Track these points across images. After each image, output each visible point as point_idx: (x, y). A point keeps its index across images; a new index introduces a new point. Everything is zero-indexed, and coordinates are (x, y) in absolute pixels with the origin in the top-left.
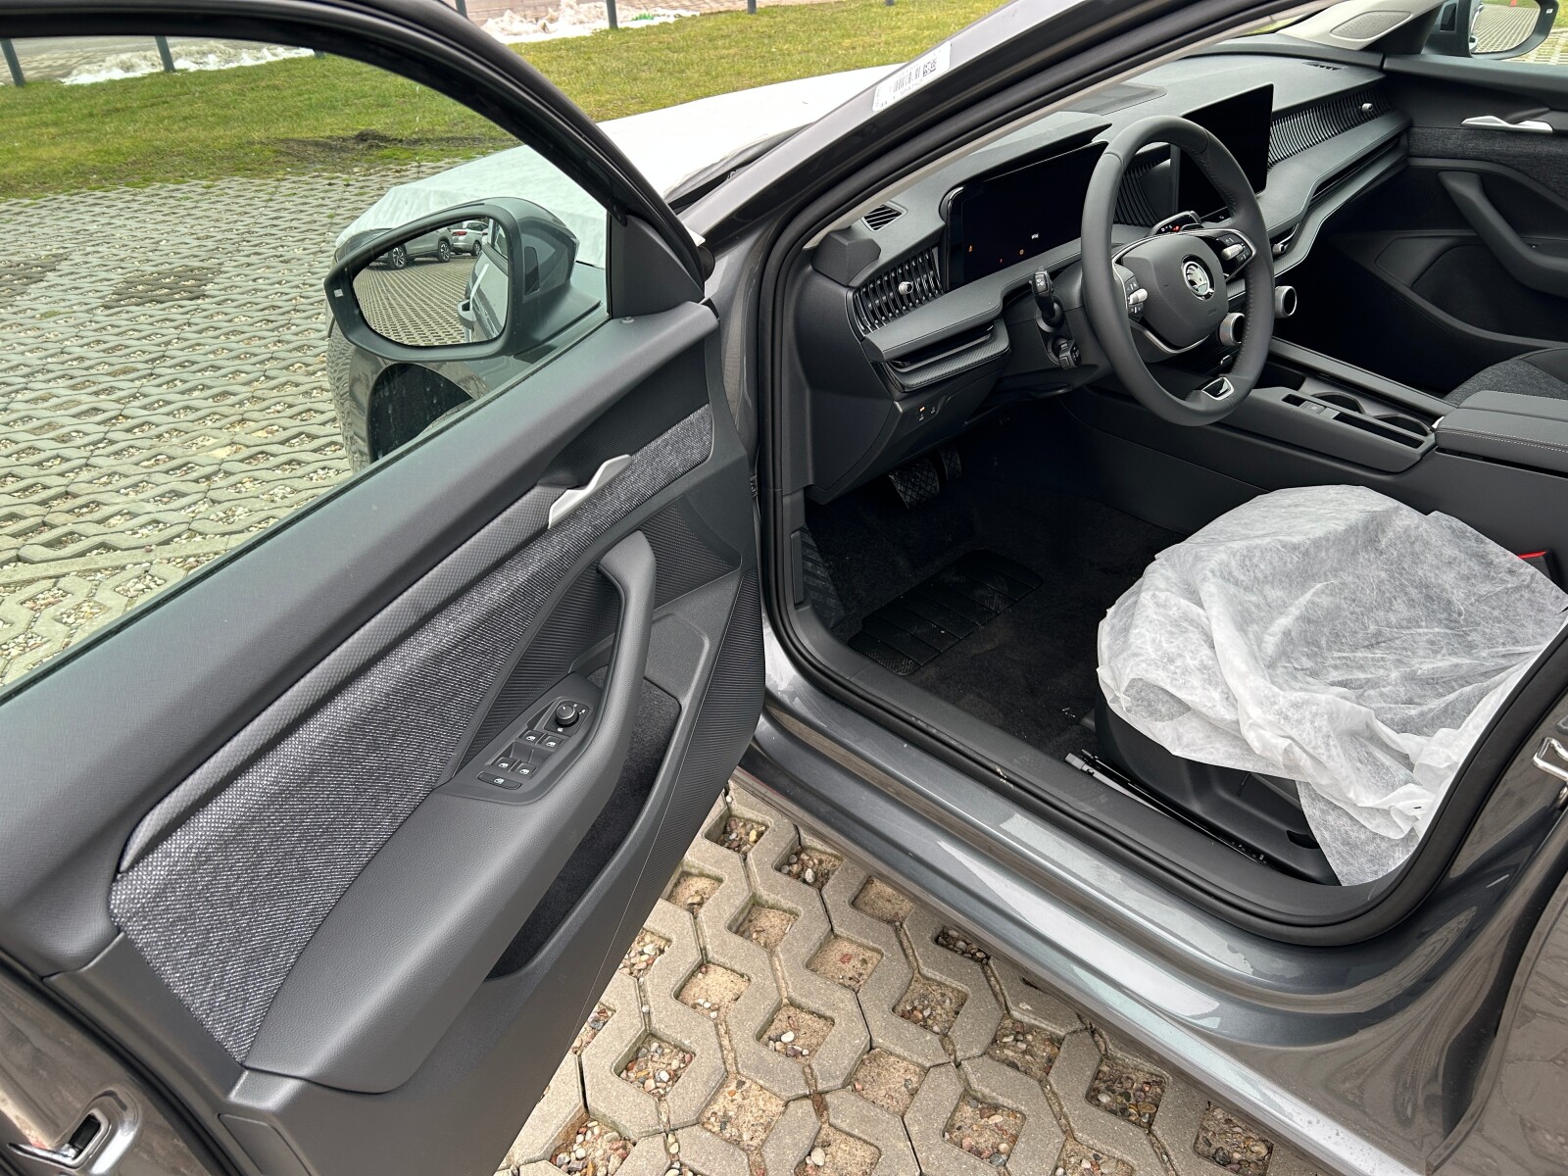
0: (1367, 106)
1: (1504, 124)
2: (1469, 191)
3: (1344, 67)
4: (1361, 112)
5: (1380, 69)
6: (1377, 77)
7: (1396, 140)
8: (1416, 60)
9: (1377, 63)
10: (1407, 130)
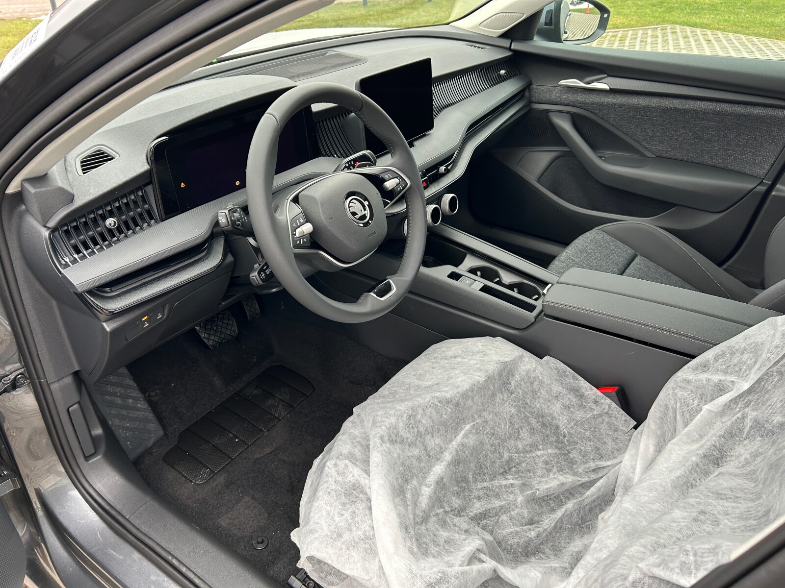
0: (502, 72)
1: (582, 84)
2: (564, 125)
3: (488, 47)
4: (500, 76)
5: (510, 49)
6: (508, 54)
7: (522, 93)
8: (530, 44)
9: (508, 46)
10: (528, 87)
